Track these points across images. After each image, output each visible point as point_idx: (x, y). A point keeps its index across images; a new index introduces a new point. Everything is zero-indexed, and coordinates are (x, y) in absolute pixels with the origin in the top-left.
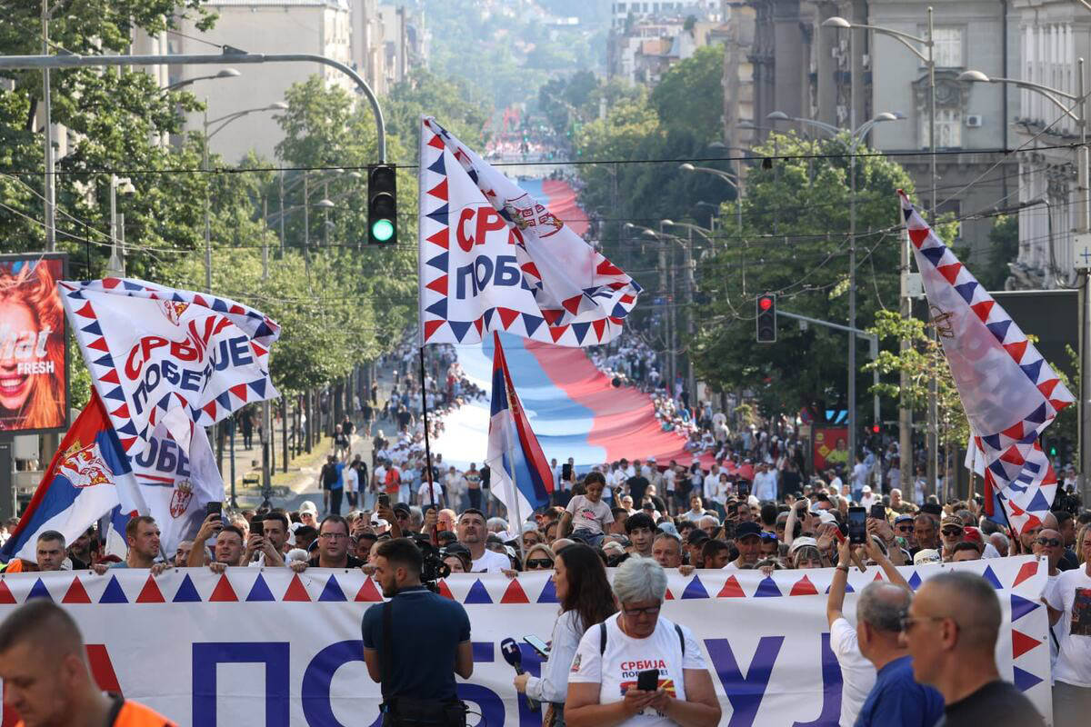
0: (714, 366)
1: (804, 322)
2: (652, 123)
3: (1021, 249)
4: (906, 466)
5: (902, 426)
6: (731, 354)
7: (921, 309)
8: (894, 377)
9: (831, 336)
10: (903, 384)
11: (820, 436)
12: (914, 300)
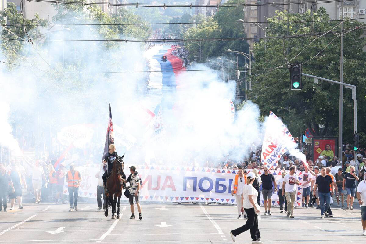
1: (316, 79)
2: (216, 27)
6: (271, 101)
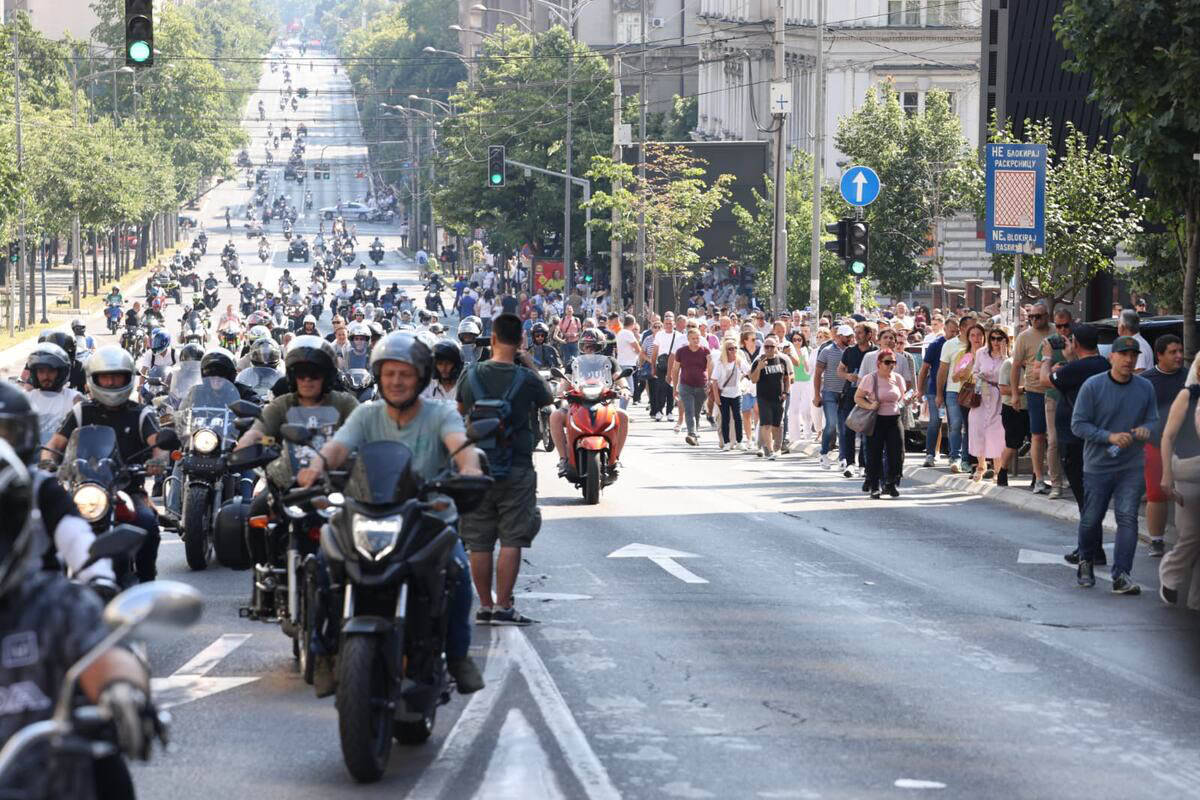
0: (451, 209)
1: (528, 171)
2: (402, 29)
3: (700, 120)
4: (616, 291)
5: (613, 255)
6: (466, 199)
7: (630, 155)
8: (607, 214)
9: (549, 183)
10: (614, 219)
11: (539, 268)
12: (625, 148)
